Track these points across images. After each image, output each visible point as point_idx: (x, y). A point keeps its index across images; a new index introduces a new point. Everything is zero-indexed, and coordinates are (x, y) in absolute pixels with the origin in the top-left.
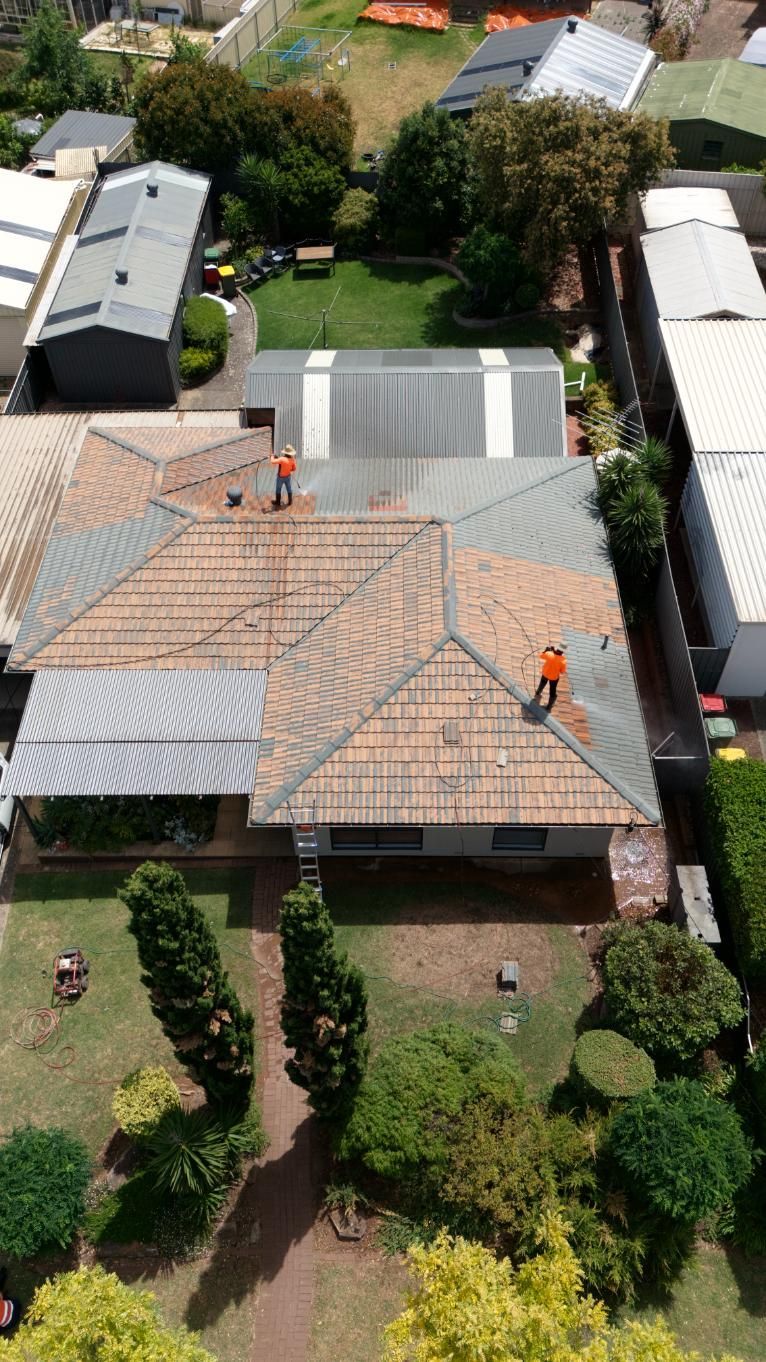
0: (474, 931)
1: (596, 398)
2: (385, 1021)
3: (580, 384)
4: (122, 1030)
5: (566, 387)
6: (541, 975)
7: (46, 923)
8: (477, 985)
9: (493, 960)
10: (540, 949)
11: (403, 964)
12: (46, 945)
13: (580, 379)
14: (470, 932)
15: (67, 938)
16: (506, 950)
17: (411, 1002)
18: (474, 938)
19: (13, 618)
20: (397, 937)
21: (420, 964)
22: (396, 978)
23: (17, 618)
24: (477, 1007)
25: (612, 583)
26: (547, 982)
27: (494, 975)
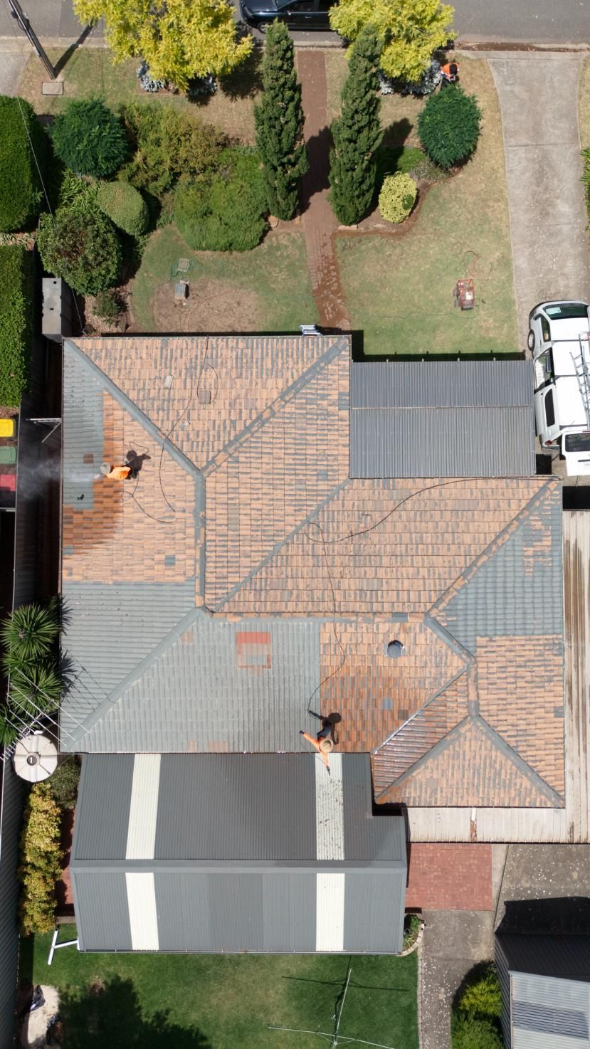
0: (203, 327)
1: (43, 905)
2: (261, 267)
3: (56, 944)
4: (425, 264)
5: (76, 940)
6: (162, 296)
7: (491, 335)
8: (203, 288)
9: (191, 306)
10: (160, 314)
11: (249, 304)
12: (488, 321)
13: (55, 950)
14: (205, 325)
15: (474, 325)
16: (182, 313)
17: (244, 279)
18: (203, 321)
19: (572, 542)
20: (254, 322)
21: (239, 303)
22: (253, 294)
23: (568, 542)
24: (203, 276)
25: (65, 576)
26: (158, 292)
27: (191, 296)
